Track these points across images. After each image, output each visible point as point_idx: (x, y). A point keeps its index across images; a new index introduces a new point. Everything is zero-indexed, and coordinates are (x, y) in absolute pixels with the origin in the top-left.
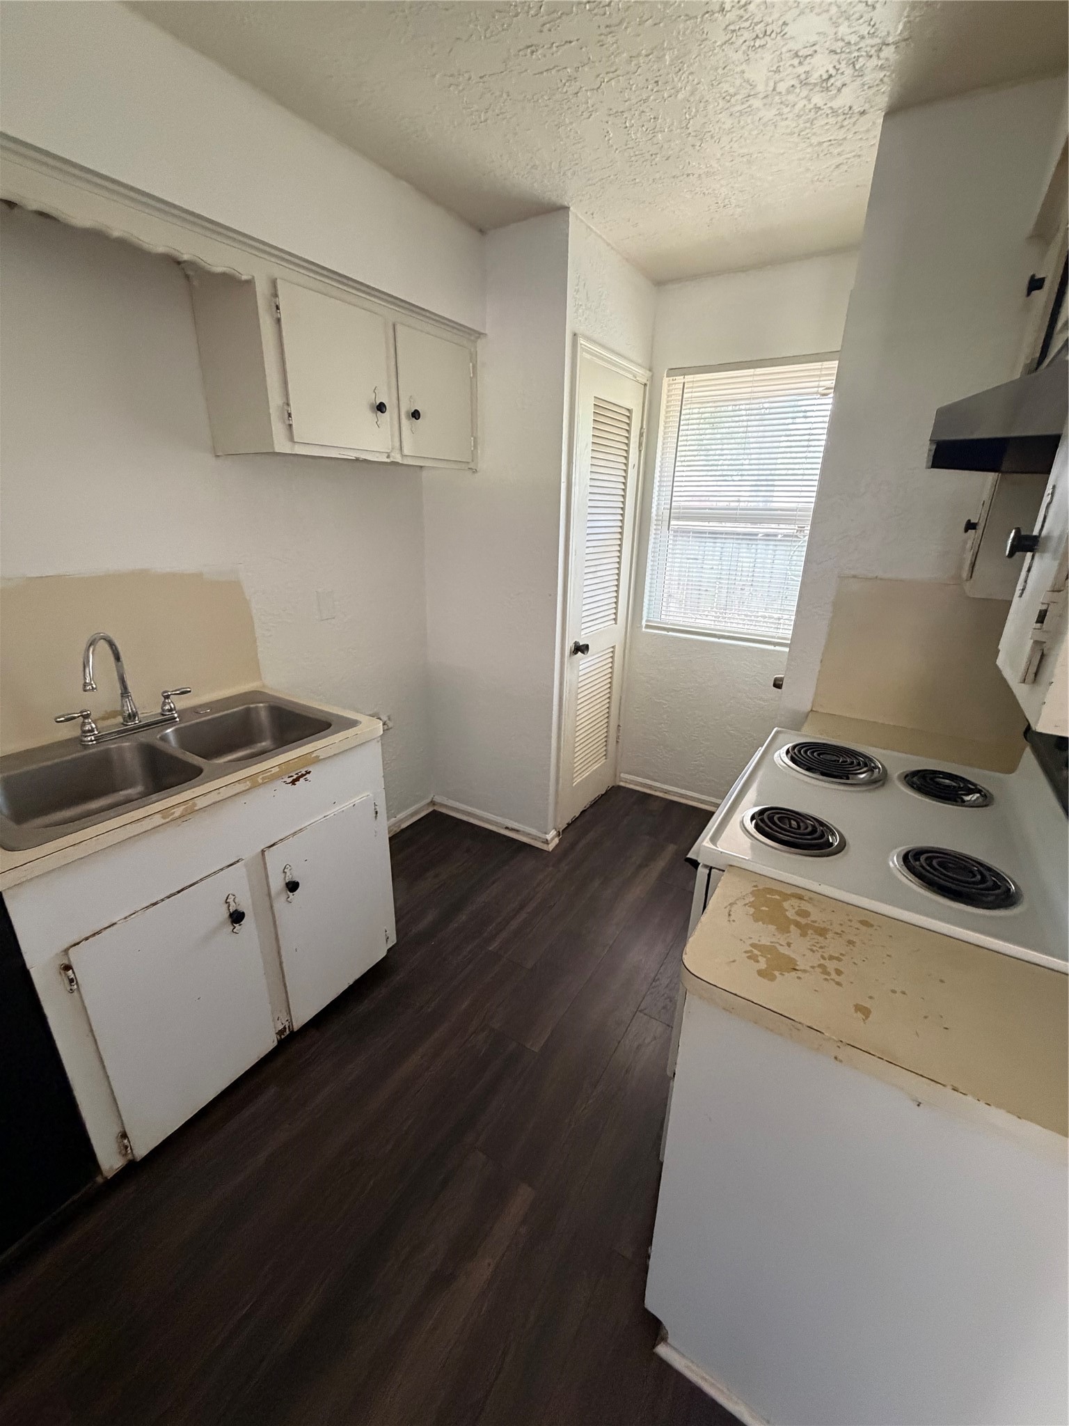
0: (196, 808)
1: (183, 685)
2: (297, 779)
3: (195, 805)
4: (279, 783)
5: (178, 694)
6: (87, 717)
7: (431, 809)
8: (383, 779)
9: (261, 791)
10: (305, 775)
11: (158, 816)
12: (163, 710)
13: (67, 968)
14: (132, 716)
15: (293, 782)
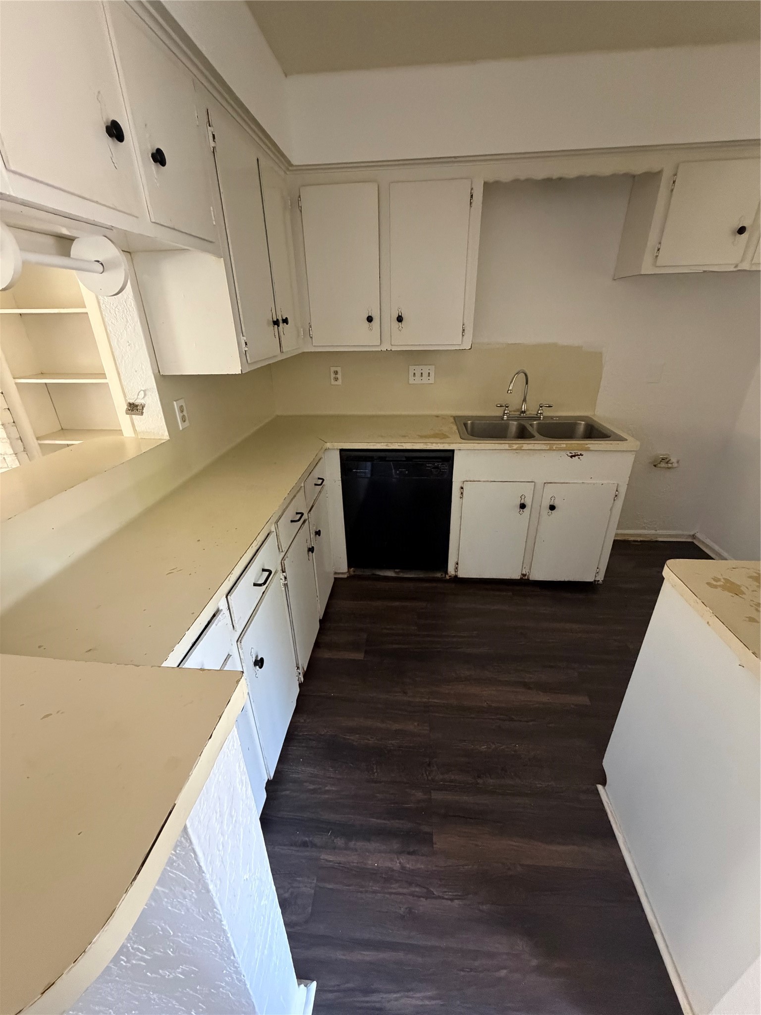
0: (523, 448)
1: (551, 404)
2: (574, 456)
3: (523, 447)
4: (563, 453)
5: (546, 406)
6: (507, 407)
7: (689, 540)
8: (628, 479)
9: (554, 454)
10: (579, 455)
11: (507, 445)
12: (538, 413)
13: (462, 488)
14: (524, 412)
15: (572, 457)
